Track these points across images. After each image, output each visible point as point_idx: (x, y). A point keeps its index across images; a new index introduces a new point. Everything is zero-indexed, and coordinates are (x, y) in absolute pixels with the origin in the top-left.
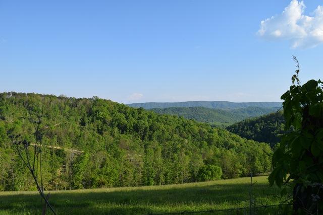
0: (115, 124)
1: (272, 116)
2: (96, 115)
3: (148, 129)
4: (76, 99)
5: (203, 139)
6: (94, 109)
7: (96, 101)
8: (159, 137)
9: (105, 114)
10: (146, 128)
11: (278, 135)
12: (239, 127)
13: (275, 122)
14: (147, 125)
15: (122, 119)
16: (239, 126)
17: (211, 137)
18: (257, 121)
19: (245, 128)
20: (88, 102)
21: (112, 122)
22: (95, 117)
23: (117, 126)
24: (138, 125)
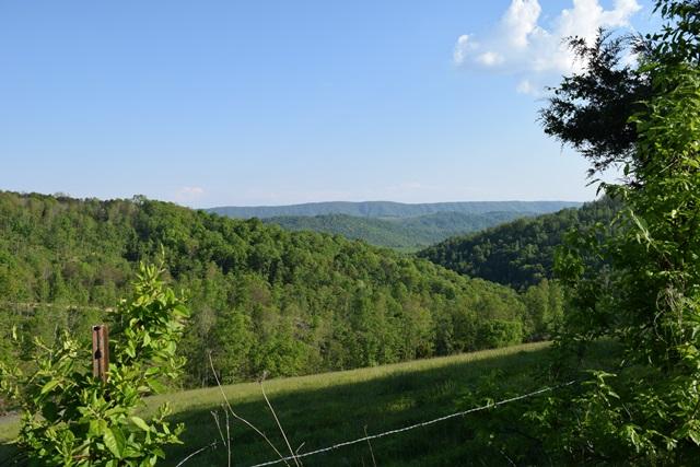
0: (207, 254)
1: (504, 229)
2: (161, 237)
3: (280, 263)
4: (101, 202)
5: (389, 276)
6: (154, 222)
7: (147, 207)
8: (306, 280)
9: (178, 232)
10: (275, 262)
11: (526, 266)
12: (441, 255)
13: (514, 241)
14: (277, 254)
15: (220, 243)
16: (440, 252)
17: (408, 275)
18: (477, 241)
19: (454, 256)
20: (133, 208)
21: (202, 249)
22: (159, 242)
23: (213, 258)
24: (259, 255)
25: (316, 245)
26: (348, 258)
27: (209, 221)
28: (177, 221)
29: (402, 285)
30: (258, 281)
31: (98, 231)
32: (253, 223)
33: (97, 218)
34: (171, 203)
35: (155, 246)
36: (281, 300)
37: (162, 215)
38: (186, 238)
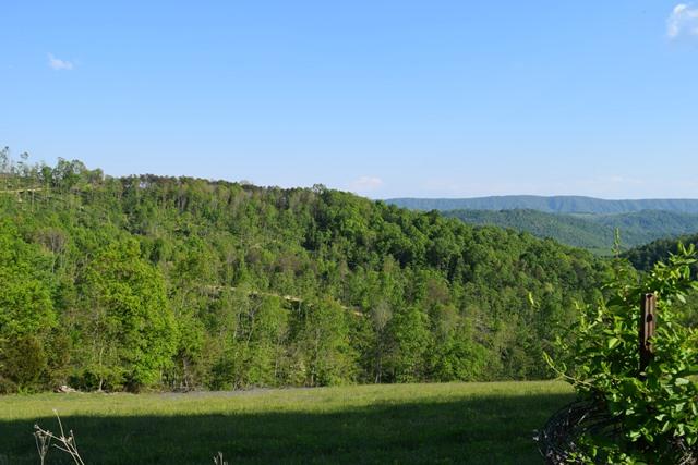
0: (384, 246)
2: (339, 228)
3: (461, 260)
4: (282, 190)
5: (581, 280)
6: (333, 213)
7: (327, 196)
8: (488, 279)
9: (355, 223)
10: (455, 258)
14: (458, 250)
15: (398, 235)
20: (312, 197)
21: (379, 241)
22: (337, 232)
23: (391, 251)
24: (438, 250)
25: (500, 243)
26: (536, 258)
27: (388, 212)
28: (355, 212)
29: (598, 292)
30: (435, 277)
31: (279, 218)
32: (433, 216)
33: (278, 206)
34: (349, 193)
35: (333, 236)
36: (460, 299)
37: (340, 205)
38: (364, 229)
